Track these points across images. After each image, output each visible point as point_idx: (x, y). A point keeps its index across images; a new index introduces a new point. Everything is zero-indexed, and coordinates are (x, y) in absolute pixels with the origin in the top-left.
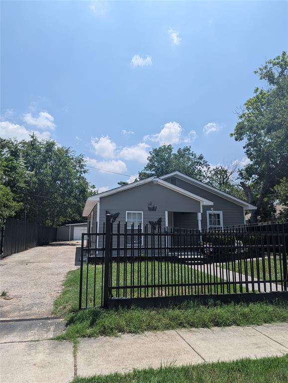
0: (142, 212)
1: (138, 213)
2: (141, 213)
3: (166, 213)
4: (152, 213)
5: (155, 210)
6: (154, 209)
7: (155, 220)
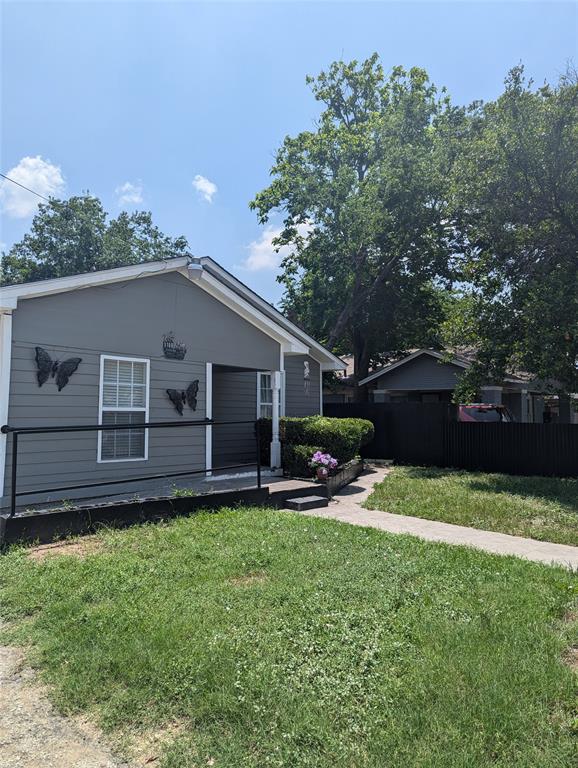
0: (148, 361)
1: (134, 363)
2: (145, 364)
3: (209, 366)
4: (174, 364)
5: (182, 358)
7: (181, 386)
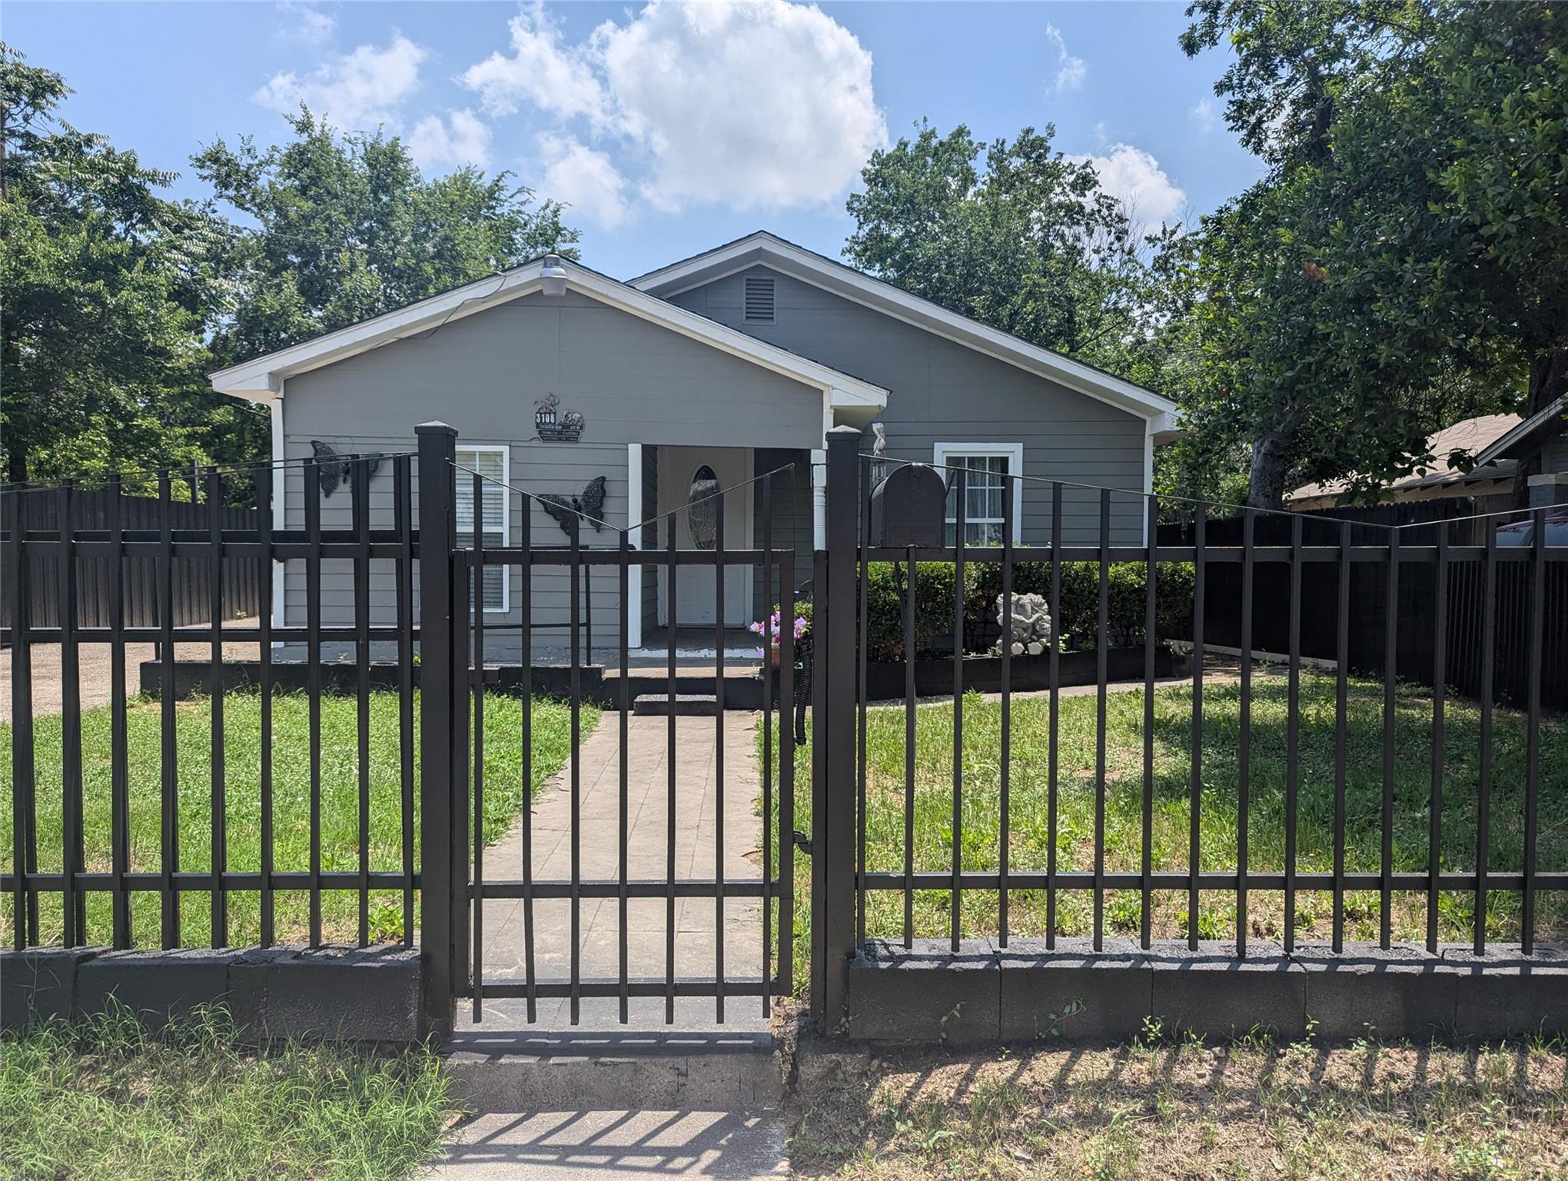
0: (505, 449)
1: (482, 454)
2: (500, 454)
3: (635, 452)
4: (559, 452)
5: (575, 440)
6: (565, 433)
7: (574, 488)
